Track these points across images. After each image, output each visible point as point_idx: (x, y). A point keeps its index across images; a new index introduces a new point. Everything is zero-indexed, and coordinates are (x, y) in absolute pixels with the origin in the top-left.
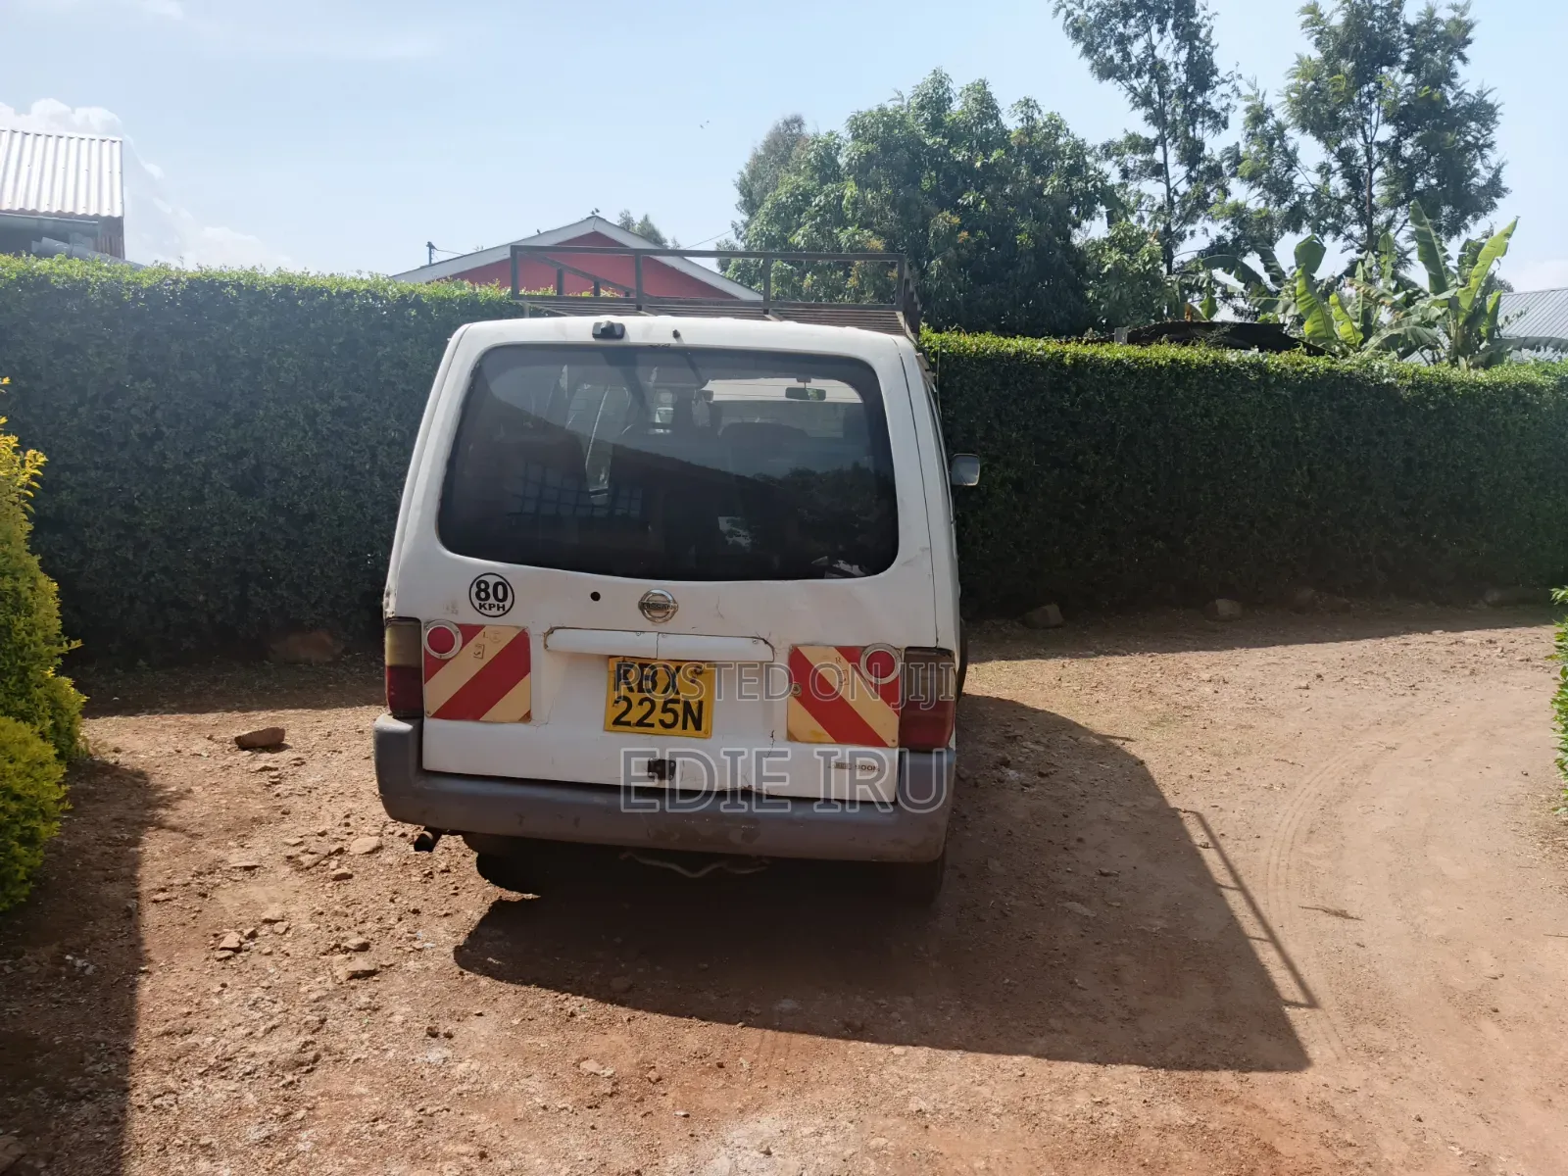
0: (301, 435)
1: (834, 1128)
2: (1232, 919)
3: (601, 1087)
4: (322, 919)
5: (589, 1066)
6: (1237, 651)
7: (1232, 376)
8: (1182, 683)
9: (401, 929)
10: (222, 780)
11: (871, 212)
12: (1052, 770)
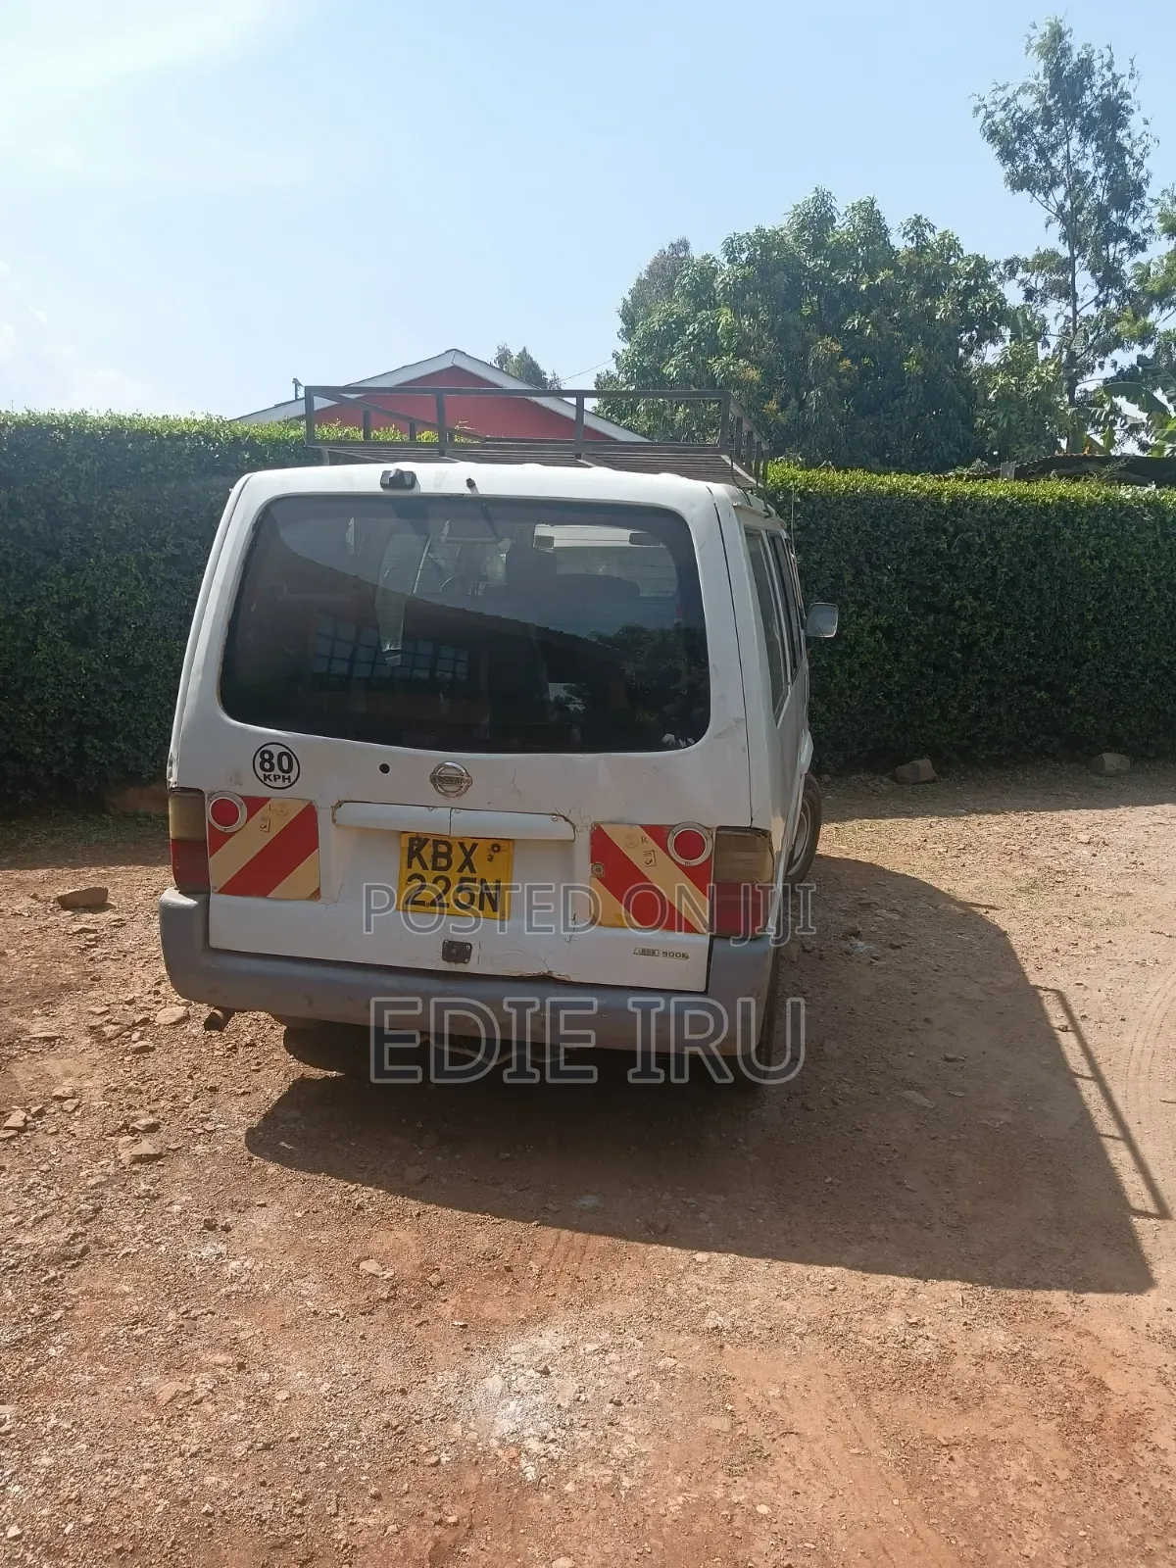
0: (133, 584)
1: (621, 1345)
2: (1085, 1114)
3: (379, 1290)
4: (115, 1096)
5: (370, 1266)
6: (1121, 810)
7: (1126, 515)
8: (1057, 845)
9: (195, 1108)
10: (37, 943)
11: (747, 340)
12: (905, 942)
